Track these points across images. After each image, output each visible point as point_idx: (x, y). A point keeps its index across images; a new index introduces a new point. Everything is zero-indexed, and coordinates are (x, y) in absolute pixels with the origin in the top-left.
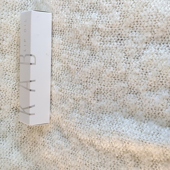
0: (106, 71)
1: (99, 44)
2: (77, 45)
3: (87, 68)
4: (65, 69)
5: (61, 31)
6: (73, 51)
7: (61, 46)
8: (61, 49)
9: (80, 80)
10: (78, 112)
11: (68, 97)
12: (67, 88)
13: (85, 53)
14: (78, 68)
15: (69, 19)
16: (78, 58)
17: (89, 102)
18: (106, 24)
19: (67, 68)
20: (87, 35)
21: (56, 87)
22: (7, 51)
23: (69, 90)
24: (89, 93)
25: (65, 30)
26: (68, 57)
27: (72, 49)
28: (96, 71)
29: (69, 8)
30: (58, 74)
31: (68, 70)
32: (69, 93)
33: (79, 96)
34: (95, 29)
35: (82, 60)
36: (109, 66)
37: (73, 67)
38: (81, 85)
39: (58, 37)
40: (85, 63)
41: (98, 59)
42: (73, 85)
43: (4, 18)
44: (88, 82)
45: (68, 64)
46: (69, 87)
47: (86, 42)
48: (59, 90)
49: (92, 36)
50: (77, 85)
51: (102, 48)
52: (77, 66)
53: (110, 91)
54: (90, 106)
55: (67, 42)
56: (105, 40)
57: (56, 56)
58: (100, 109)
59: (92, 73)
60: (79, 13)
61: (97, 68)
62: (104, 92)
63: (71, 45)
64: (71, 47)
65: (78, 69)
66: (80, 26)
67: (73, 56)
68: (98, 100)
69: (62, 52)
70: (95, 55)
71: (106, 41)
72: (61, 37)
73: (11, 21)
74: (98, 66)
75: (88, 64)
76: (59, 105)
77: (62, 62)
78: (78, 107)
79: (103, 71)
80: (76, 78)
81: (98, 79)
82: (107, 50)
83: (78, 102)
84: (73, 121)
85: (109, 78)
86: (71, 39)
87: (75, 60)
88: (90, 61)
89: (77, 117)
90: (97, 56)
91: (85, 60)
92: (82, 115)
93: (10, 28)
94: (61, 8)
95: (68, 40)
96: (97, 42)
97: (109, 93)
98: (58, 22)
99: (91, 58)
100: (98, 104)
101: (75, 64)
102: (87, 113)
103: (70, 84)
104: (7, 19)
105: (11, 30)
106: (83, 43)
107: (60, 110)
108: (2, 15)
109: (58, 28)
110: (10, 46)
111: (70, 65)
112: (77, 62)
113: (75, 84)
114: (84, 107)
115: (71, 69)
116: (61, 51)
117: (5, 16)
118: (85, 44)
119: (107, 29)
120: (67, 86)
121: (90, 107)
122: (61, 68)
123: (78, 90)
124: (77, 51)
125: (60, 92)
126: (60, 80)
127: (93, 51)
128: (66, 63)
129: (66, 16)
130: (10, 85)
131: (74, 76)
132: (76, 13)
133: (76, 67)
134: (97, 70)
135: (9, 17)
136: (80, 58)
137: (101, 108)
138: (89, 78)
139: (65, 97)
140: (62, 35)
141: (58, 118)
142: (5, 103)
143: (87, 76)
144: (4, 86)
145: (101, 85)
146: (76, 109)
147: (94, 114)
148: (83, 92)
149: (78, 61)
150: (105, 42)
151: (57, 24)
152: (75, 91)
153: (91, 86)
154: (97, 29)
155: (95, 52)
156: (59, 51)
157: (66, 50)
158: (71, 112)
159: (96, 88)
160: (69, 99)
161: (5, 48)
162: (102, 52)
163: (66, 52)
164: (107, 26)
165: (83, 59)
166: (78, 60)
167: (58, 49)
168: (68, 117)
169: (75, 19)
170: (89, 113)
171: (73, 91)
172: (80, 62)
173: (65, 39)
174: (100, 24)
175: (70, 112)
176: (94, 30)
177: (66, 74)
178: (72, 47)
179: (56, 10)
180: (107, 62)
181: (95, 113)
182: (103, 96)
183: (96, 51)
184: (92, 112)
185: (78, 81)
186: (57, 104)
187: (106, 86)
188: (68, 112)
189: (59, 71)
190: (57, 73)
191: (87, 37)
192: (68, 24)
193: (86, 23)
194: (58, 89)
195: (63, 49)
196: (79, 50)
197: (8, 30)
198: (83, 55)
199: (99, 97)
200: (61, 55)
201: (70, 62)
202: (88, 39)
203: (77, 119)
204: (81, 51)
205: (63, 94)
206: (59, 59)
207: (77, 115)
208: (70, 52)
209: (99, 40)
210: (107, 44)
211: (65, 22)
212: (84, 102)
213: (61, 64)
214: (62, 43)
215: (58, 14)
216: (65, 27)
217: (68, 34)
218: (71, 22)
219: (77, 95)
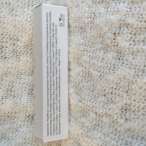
0: (138, 81)
1: (128, 44)
2: (100, 46)
3: (112, 76)
4: (86, 75)
5: (81, 28)
6: (96, 53)
7: (82, 46)
8: (81, 51)
9: (103, 90)
10: (101, 130)
11: (89, 110)
12: (88, 98)
13: (110, 56)
14: (101, 75)
15: (91, 13)
16: (101, 62)
17: (115, 120)
18: (139, 18)
19: (88, 74)
20: (113, 33)
21: (75, 95)
22: (22, 53)
23: (90, 101)
24: (115, 109)
25: (86, 27)
26: (90, 60)
27: (94, 51)
28: (124, 80)
31: (89, 76)
32: (90, 105)
33: (102, 110)
34: (123, 25)
35: (106, 65)
36: (142, 75)
37: (95, 73)
38: (104, 97)
39: (78, 35)
40: (109, 70)
41: (127, 64)
42: (95, 96)
44: (113, 93)
45: (89, 69)
47: (112, 42)
48: (79, 100)
49: (119, 34)
50: (100, 96)
51: (132, 49)
52: (100, 72)
53: (143, 108)
54: (115, 126)
55: (89, 42)
56: (137, 39)
57: (75, 59)
58: (129, 131)
59: (118, 82)
60: (103, 4)
61: (125, 76)
62: (135, 109)
63: (93, 45)
64: (93, 49)
65: (100, 76)
66: (105, 22)
67: (96, 59)
68: (126, 119)
69: (82, 55)
70: (122, 59)
71: (138, 41)
72: (81, 36)
73: (28, 19)
74: (126, 74)
75: (114, 71)
76: (79, 119)
77: (82, 66)
78: (101, 124)
79: (134, 81)
80: (98, 87)
81: (126, 91)
82: (138, 53)
83: (101, 118)
85: (142, 92)
86: (93, 37)
87: (97, 64)
88: (117, 67)
89: (99, 137)
90: (126, 60)
91: (109, 65)
92: (105, 136)
93: (25, 26)
95: (90, 39)
96: (126, 42)
97: (141, 112)
98: (78, 17)
99: (117, 63)
100: (126, 124)
101: (97, 70)
102: (112, 134)
103: (91, 94)
104: (22, 17)
105: (26, 28)
106: (108, 43)
107: (80, 125)
108: (16, 11)
109: (78, 24)
111: (91, 70)
112: (100, 67)
113: (97, 95)
114: (108, 126)
115: (92, 76)
116: (82, 53)
117: (20, 14)
118: (110, 45)
119: (140, 24)
120: (88, 96)
121: (116, 127)
122: (82, 73)
123: (100, 103)
124: (100, 53)
125: (80, 103)
126: (80, 88)
127: (120, 53)
128: (87, 68)
129: (87, 9)
130: (25, 90)
131: (96, 85)
132: (100, 5)
133: (99, 74)
134: (126, 80)
136: (104, 62)
137: (131, 131)
138: (116, 89)
139: (85, 109)
140: (83, 33)
141: (77, 134)
142: (19, 110)
143: (112, 86)
144: (19, 92)
145: (130, 99)
146: (98, 126)
147: (121, 138)
148: (108, 106)
149: (101, 67)
150: (136, 41)
151: (77, 20)
152: (97, 104)
153: (118, 99)
154: (126, 25)
155: (123, 55)
156: (79, 53)
157: (87, 51)
159: (124, 103)
160: (91, 113)
162: (133, 55)
163: (87, 55)
164: (140, 20)
165: (107, 63)
166: (102, 65)
167: (78, 50)
168: (89, 135)
169: (98, 12)
170: (115, 135)
171: (95, 103)
172: (103, 68)
173: (86, 38)
174: (129, 18)
175: (91, 129)
176: (121, 26)
177: (87, 81)
178: (94, 47)
179: (76, 3)
180: (138, 69)
181: (123, 136)
182: (133, 114)
183: (124, 54)
184: (118, 134)
185: (101, 91)
187: (138, 101)
188: (89, 129)
189: (79, 77)
190: (77, 79)
191: (113, 36)
192: (90, 19)
193: (111, 17)
194: (77, 99)
195: (84, 51)
196: (102, 53)
197: (23, 29)
198: (107, 58)
199: (127, 115)
201: (92, 67)
202: (114, 38)
203: (99, 139)
204: (105, 53)
205: (83, 106)
206: (79, 62)
207: (99, 134)
208: (91, 54)
209: (129, 39)
210: (139, 45)
211: (86, 17)
212: (108, 119)
213: (81, 69)
214: (83, 43)
215: (78, 8)
216: (87, 23)
217: (89, 31)
218: (93, 17)
219: (99, 109)
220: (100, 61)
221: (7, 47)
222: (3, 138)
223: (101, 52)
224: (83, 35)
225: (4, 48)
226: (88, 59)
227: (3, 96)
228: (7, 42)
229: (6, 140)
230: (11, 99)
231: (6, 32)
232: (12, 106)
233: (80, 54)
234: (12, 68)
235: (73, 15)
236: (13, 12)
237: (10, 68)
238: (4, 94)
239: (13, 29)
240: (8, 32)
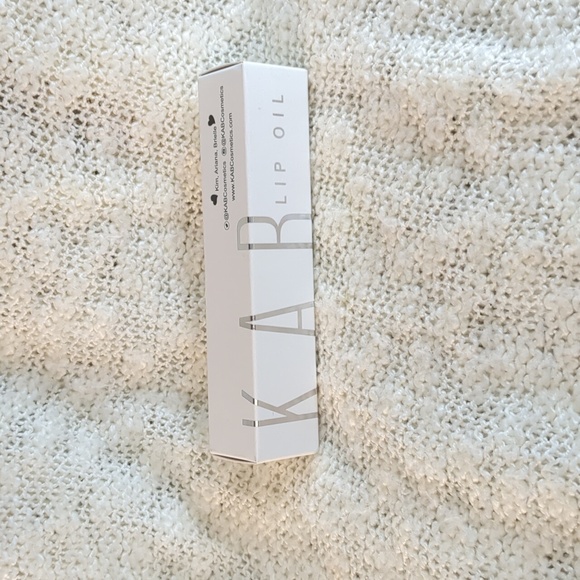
0: (519, 244)
1: (495, 148)
2: (409, 148)
3: (445, 231)
4: (361, 229)
5: (351, 97)
6: (395, 169)
7: (350, 147)
8: (348, 161)
9: (416, 270)
10: (404, 381)
11: (368, 328)
12: (368, 294)
13: (440, 176)
14: (409, 229)
15: (382, 57)
16: (411, 192)
17: (448, 348)
18: (526, 81)
19: (368, 225)
20: (450, 116)
21: (326, 289)
22: (142, 158)
24: (449, 319)
25: (364, 94)
27: (390, 161)
28: (477, 242)
29: (388, 21)
30: (336, 244)
31: (370, 232)
32: (374, 312)
33: (411, 325)
34: (478, 96)
35: (427, 202)
36: (530, 229)
37: (390, 223)
38: (418, 287)
39: (339, 116)
40: (437, 214)
41: (490, 201)
42: (390, 287)
43: (144, 42)
44: (446, 279)
45: (370, 210)
46: (373, 294)
47: (447, 140)
48: (338, 302)
49: (467, 118)
50: (405, 287)
51: (507, 161)
52: (405, 220)
53: (531, 314)
54: (449, 365)
55: (374, 135)
56: (520, 136)
57: (327, 183)
58: (486, 378)
59: (463, 248)
60: (424, 39)
61: (484, 230)
62: (508, 318)
63: (388, 147)
64: (387, 155)
65: (408, 233)
66: (423, 84)
67: (395, 184)
68: (481, 346)
69: (351, 171)
70: (477, 187)
71: (525, 140)
72: (350, 119)
73: (169, 53)
74: (490, 226)
75: (450, 218)
76: (337, 354)
77: (350, 203)
78: (404, 363)
79: (508, 243)
80: (401, 261)
81: (484, 271)
82: (524, 171)
83: (405, 348)
84: (385, 412)
85: (528, 271)
86: (387, 124)
87: (400, 198)
88: (460, 206)
89: (400, 398)
90: (487, 189)
91: (437, 203)
92: (418, 395)
93: (160, 77)
94: (357, 18)
95: (378, 128)
96: (488, 141)
97: (525, 323)
98: (342, 64)
99: (462, 196)
100: (482, 358)
101: (397, 215)
102: (439, 389)
103: (376, 283)
104: (155, 47)
105: (163, 83)
106: (434, 142)
107: (338, 371)
108: (139, 30)
109: (340, 85)
110: (155, 138)
111: (380, 216)
112: (407, 206)
113: (395, 284)
114: (427, 366)
115: (381, 231)
116: (350, 167)
117: (148, 37)
118: (441, 147)
119: (527, 97)
120: (366, 289)
121: (449, 369)
122: (347, 224)
123: (406, 305)
124: (408, 169)
125: (343, 309)
126: (340, 265)
127: (471, 170)
128: (366, 207)
129: (372, 45)
133: (403, 224)
134: (485, 240)
135: (161, 38)
136: (420, 194)
137: (492, 375)
138: (453, 266)
139: (357, 324)
140: (355, 109)
143: (442, 259)
145: (495, 292)
146: (396, 370)
147: (465, 395)
148: (429, 314)
149: (412, 206)
150: (519, 141)
151: (336, 73)
152: (397, 308)
153: (459, 293)
154: (488, 97)
155: (479, 177)
156: (341, 166)
157: (367, 162)
158: (376, 381)
159: (476, 304)
160: (374, 334)
161: (137, 145)
162: (508, 175)
163: (367, 171)
164: (527, 86)
165: (430, 196)
166: (412, 201)
167: (339, 157)
168: (366, 396)
169: (404, 56)
170: (447, 390)
171: (391, 308)
172: (418, 210)
173: (366, 126)
174: (498, 79)
175: (373, 379)
176: (474, 99)
177: (363, 247)
178: (390, 153)
179: (340, 24)
180: (522, 213)
181: (470, 390)
182: (500, 330)
183: (483, 173)
184: (457, 386)
185: (409, 272)
186: (328, 350)
187: (517, 296)
188: (367, 379)
189: (337, 234)
190: (332, 242)
191: (449, 124)
192: (378, 73)
193: (445, 72)
194: (333, 298)
195: (357, 161)
196: (416, 167)
198: (433, 183)
199: (486, 333)
200: (347, 181)
201: (380, 205)
202: (452, 128)
203: (399, 405)
204: (423, 168)
205: (350, 316)
206: (338, 192)
207: (400, 392)
208: (382, 171)
209: (498, 134)
210: (526, 150)
211: (366, 67)
212: (427, 347)
213: (347, 212)
214: (356, 137)
215: (346, 38)
216: (367, 85)
217: (375, 106)
218: (388, 67)
219: (403, 322)
220: (407, 191)
221: (98, 141)
222: (84, 417)
223: (413, 165)
224: (355, 116)
225: (91, 144)
226: (371, 183)
227: (86, 293)
228: (100, 126)
229: (94, 422)
230: (109, 304)
231: (102, 93)
232: (113, 326)
233: (345, 170)
234: (114, 205)
235: (324, 56)
236: (130, 31)
237: (107, 205)
238: (90, 287)
239: (124, 85)
240: (108, 94)
